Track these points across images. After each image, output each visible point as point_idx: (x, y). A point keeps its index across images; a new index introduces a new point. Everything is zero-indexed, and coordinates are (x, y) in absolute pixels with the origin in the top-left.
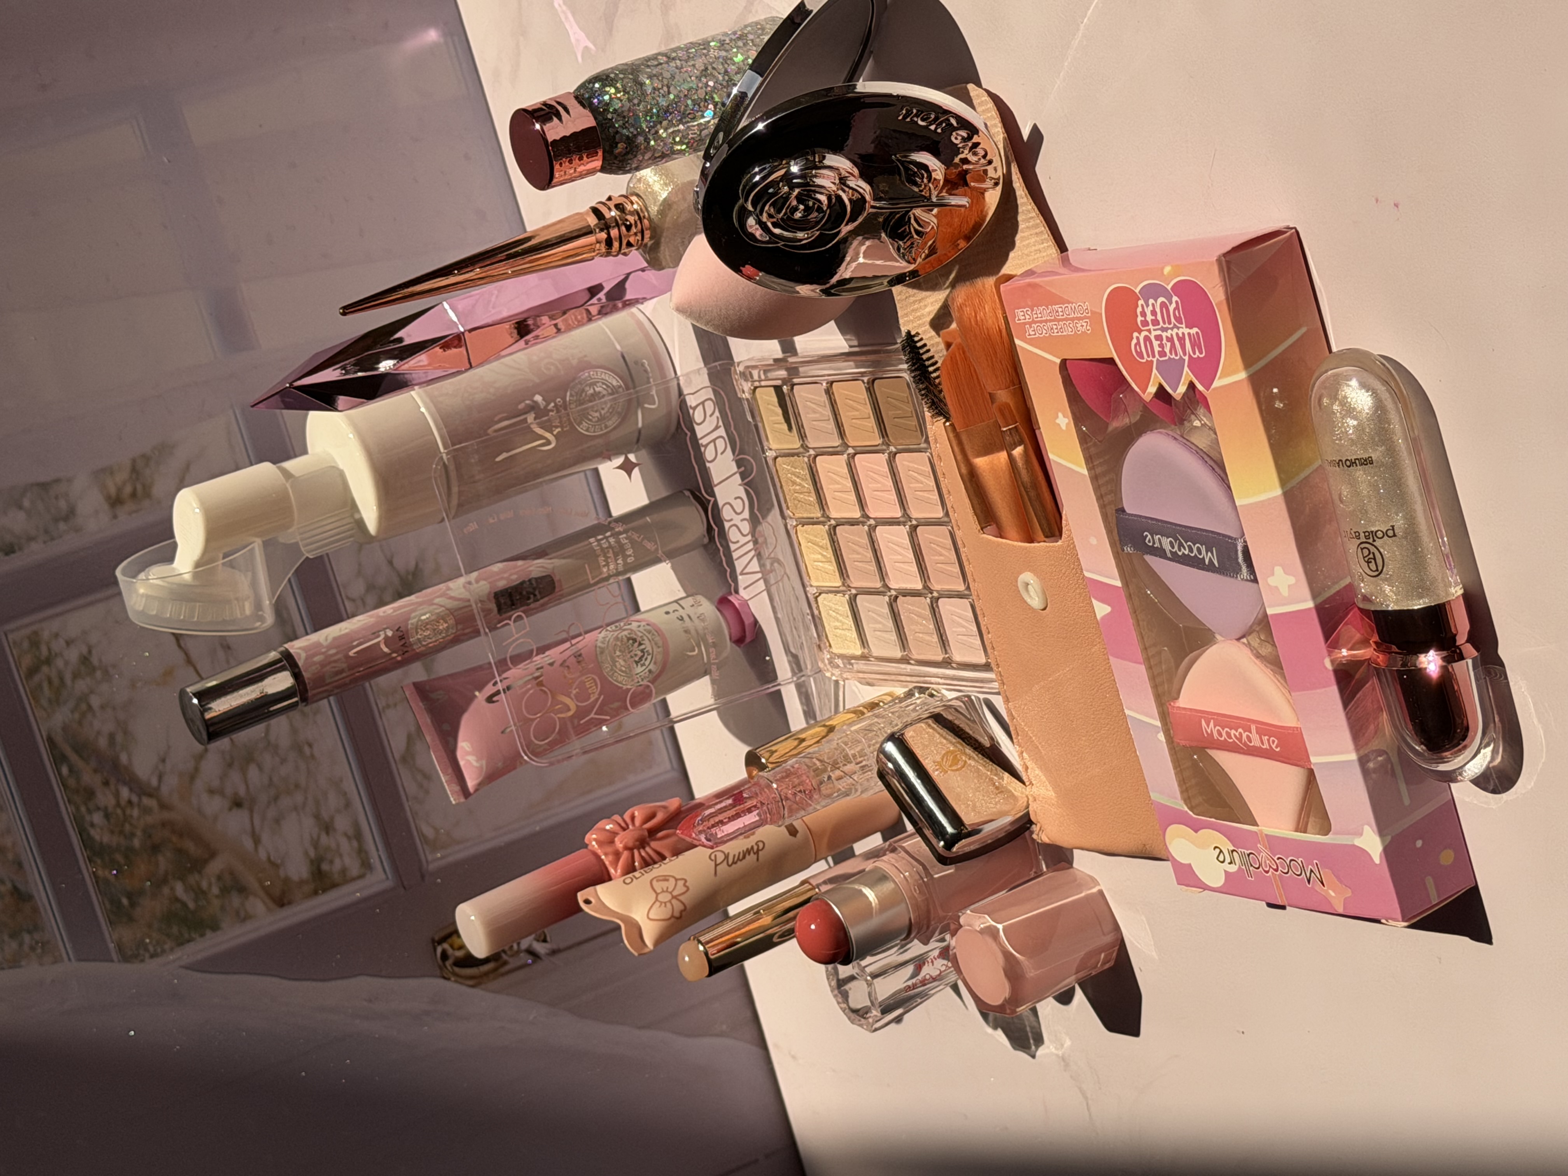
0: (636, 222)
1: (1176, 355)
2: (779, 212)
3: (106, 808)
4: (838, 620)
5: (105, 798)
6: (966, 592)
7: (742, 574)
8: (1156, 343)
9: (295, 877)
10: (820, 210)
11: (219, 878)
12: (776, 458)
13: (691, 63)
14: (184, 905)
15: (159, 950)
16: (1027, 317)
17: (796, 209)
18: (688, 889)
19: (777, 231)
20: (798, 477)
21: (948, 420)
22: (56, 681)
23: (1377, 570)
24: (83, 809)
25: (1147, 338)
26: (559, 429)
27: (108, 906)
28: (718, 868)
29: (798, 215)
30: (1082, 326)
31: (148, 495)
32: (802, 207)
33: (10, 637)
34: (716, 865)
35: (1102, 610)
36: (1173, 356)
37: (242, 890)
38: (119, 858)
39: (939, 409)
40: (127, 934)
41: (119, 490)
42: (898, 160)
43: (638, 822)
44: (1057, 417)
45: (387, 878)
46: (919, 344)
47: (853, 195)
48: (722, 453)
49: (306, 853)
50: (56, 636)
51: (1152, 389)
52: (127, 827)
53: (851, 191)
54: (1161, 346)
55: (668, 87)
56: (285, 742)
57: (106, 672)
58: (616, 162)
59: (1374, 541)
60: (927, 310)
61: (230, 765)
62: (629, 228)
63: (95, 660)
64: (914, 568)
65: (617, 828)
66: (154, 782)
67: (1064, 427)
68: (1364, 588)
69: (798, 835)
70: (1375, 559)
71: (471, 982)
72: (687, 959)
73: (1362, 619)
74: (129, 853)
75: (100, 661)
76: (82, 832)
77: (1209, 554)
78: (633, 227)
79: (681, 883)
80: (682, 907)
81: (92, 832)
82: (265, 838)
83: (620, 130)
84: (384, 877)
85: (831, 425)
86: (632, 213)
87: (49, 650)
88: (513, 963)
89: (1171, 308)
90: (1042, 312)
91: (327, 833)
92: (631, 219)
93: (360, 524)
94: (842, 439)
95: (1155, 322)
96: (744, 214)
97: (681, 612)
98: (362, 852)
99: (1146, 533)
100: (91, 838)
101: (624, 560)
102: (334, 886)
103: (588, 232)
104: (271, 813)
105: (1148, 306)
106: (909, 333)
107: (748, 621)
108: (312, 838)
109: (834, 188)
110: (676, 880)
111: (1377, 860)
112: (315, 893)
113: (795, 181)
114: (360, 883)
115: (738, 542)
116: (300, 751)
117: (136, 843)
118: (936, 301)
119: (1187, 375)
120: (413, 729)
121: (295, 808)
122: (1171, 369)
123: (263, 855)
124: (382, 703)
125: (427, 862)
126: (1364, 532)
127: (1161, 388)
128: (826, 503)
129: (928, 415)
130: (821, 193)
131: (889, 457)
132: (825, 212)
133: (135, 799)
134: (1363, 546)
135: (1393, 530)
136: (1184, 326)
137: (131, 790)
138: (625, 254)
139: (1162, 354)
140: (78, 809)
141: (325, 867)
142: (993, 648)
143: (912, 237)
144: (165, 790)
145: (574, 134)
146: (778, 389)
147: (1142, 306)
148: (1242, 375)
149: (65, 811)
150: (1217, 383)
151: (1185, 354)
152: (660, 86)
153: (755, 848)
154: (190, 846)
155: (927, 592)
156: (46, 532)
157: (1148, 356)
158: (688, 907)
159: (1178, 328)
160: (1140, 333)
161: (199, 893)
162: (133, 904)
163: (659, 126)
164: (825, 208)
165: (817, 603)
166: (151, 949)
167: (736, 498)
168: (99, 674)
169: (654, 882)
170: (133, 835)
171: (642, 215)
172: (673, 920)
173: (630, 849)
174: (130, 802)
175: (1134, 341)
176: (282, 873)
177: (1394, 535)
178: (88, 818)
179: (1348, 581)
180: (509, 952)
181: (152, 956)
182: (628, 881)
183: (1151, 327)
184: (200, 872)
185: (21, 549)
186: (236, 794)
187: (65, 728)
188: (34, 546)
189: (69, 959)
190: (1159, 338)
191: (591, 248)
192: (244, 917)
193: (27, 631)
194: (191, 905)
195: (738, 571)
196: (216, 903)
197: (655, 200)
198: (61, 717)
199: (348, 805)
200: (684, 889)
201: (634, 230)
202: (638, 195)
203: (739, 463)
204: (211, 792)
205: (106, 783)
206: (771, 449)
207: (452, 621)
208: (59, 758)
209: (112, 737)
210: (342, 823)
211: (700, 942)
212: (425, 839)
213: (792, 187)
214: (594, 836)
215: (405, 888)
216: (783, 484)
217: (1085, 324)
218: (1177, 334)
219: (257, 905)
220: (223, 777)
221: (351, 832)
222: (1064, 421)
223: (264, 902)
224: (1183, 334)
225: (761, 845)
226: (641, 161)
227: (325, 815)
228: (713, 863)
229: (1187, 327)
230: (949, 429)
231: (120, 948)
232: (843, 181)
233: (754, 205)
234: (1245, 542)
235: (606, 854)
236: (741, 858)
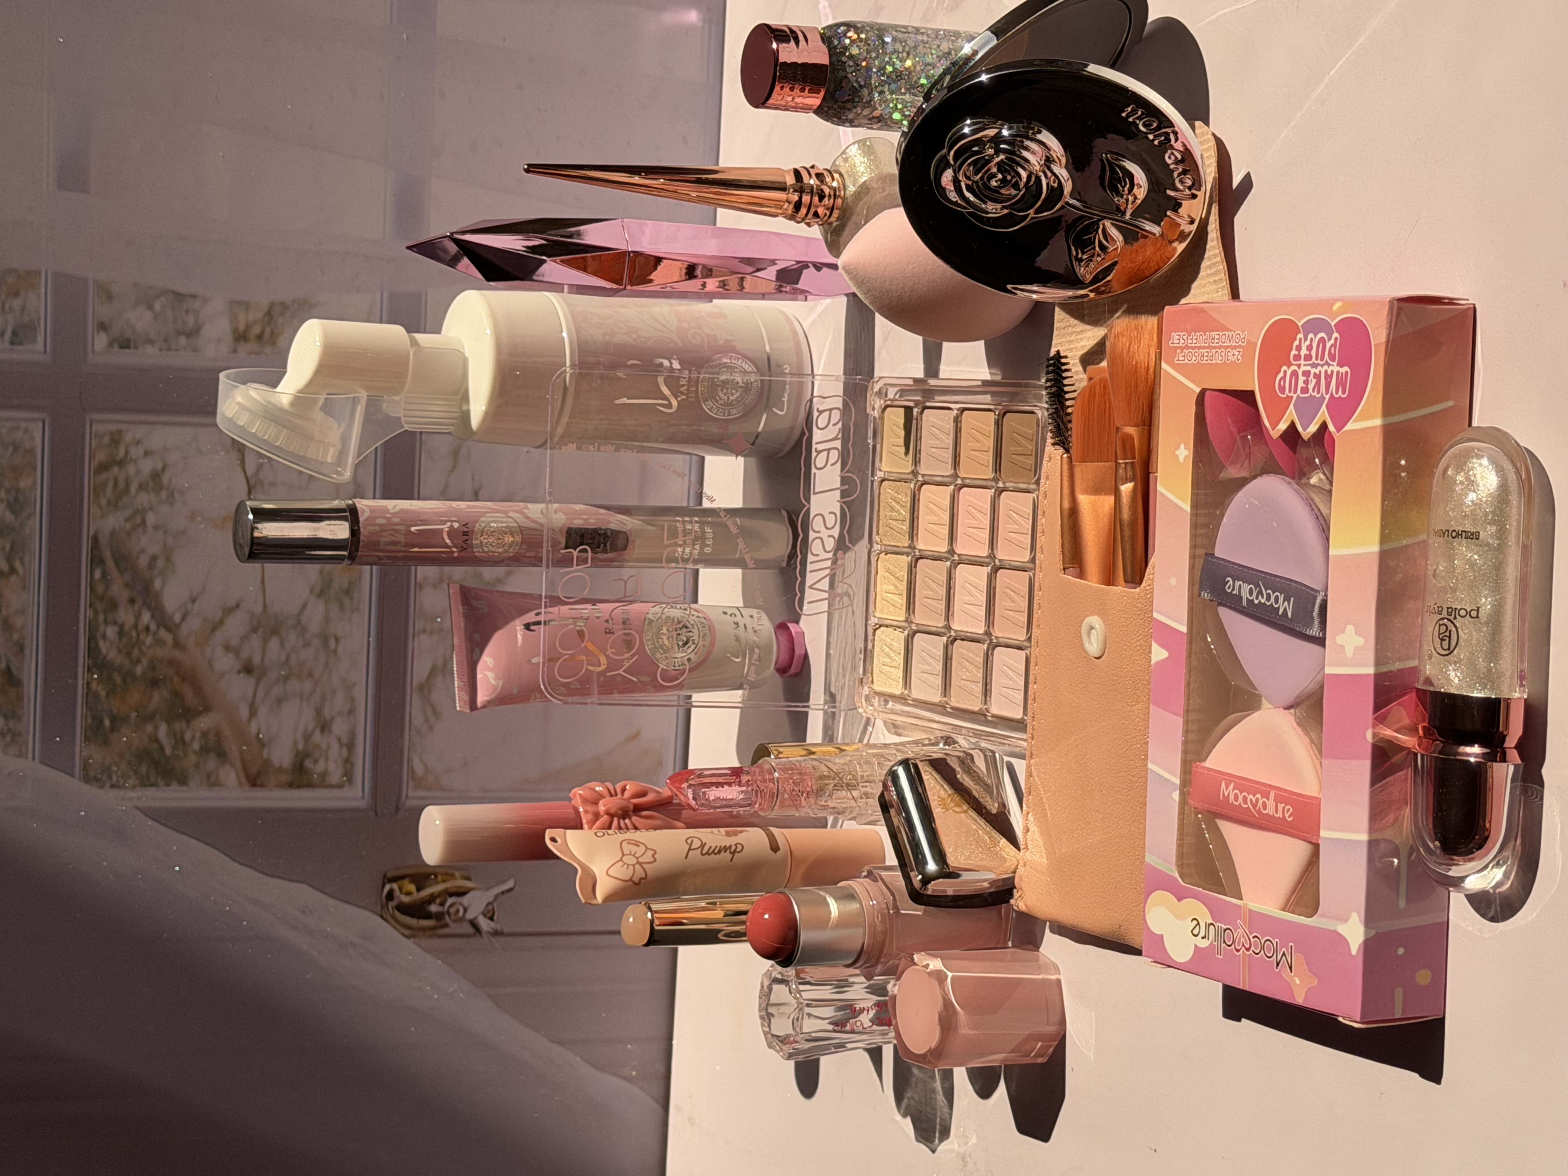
0: (830, 196)
1: (1318, 393)
2: (976, 174)
3: (122, 626)
4: (889, 656)
5: (125, 616)
6: (1026, 644)
7: (810, 587)
8: (1301, 379)
9: (277, 764)
10: (1016, 186)
11: (205, 735)
12: (883, 480)
13: (937, 42)
14: (162, 748)
15: (122, 782)
16: (1182, 341)
17: (994, 176)
18: (655, 860)
19: (968, 194)
20: (898, 503)
21: (1067, 451)
22: (121, 485)
23: (1449, 649)
24: (101, 618)
25: (1295, 374)
26: (684, 397)
27: (90, 720)
28: (691, 852)
29: (994, 183)
30: (1234, 355)
31: (273, 342)
32: (1000, 176)
33: (95, 426)
34: (690, 849)
35: (1158, 654)
36: (1315, 394)
37: (222, 755)
38: (118, 678)
39: (1062, 440)
40: (97, 755)
41: (248, 327)
42: (1107, 159)
43: (627, 794)
44: (1179, 448)
45: (363, 797)
46: (1064, 368)
47: (1054, 182)
48: (832, 465)
49: (295, 743)
50: (138, 442)
51: (1283, 426)
52: (136, 652)
53: (1053, 178)
54: (1306, 382)
55: (908, 54)
56: (314, 627)
57: (171, 495)
58: (835, 107)
59: (1455, 618)
60: (1082, 343)
61: (255, 630)
62: (822, 197)
63: (165, 480)
64: (982, 612)
65: (606, 793)
66: (177, 618)
67: (1181, 459)
68: (1429, 670)
69: (778, 853)
70: (1450, 637)
71: (406, 932)
72: (631, 920)
73: (1417, 705)
74: (129, 677)
75: (170, 481)
76: (92, 640)
77: (1286, 603)
78: (826, 198)
79: (650, 853)
80: (644, 876)
81: (101, 644)
82: (262, 712)
83: (849, 76)
84: (360, 794)
85: (948, 455)
86: (830, 187)
87: (127, 452)
88: (454, 928)
89: (1328, 345)
90: (1199, 339)
91: (322, 731)
92: (827, 191)
93: (465, 417)
94: (955, 469)
95: (1308, 357)
96: (944, 165)
97: (739, 619)
98: (348, 763)
99: (1229, 579)
100: (97, 649)
101: (702, 548)
102: (310, 785)
103: (782, 188)
104: (276, 691)
105: (1306, 340)
106: (1058, 352)
107: (798, 651)
108: (306, 731)
109: (1038, 168)
110: (647, 848)
111: (1354, 951)
112: (290, 785)
113: (1002, 146)
114: (335, 793)
115: (818, 555)
116: (325, 642)
117: (139, 670)
118: (1094, 337)
119: (1323, 414)
120: (440, 662)
121: (301, 696)
122: (1308, 407)
123: (253, 728)
124: (419, 625)
125: (407, 797)
126: (1448, 608)
127: (1293, 425)
128: (917, 534)
129: (1049, 441)
130: (1024, 169)
131: (995, 493)
132: (1020, 190)
133: (153, 627)
134: (1441, 622)
135: (1478, 611)
136: (1335, 364)
137: (153, 616)
138: (808, 225)
139: (1305, 390)
140: (96, 613)
141: (308, 763)
142: (1034, 699)
143: (1094, 248)
144: (185, 629)
145: (805, 65)
146: (908, 410)
147: (1300, 339)
148: (1378, 422)
149: (84, 613)
150: (1350, 426)
151: (1327, 393)
152: (901, 50)
153: (733, 848)
154: (188, 692)
155: (986, 637)
156: (166, 340)
157: (1290, 392)
158: (649, 877)
159: (1329, 365)
160: (1289, 368)
161: (180, 742)
162: (113, 729)
163: (887, 86)
164: (1021, 186)
165: (874, 635)
166: (114, 779)
167: (831, 513)
168: (164, 494)
169: (625, 844)
170: (138, 661)
171: (838, 193)
172: (630, 883)
173: (612, 816)
174: (147, 629)
175: (1281, 375)
176: (265, 755)
177: (1477, 617)
178: (102, 628)
179: (1414, 663)
180: (453, 917)
181: (112, 786)
182: (600, 834)
183: (1302, 362)
184: (188, 721)
185: (136, 348)
186: (250, 659)
187: (113, 534)
188: (150, 350)
189: (34, 759)
190: (1306, 374)
191: (778, 204)
192: (213, 782)
193: (113, 428)
194: (168, 751)
195: (809, 582)
196: (193, 758)
197: (855, 180)
198: (113, 521)
199: (351, 712)
200: (652, 859)
201: (826, 201)
202: (841, 175)
203: (843, 480)
204: (227, 648)
205: (132, 601)
206: (880, 470)
207: (518, 538)
208: (97, 560)
209: (154, 558)
210: (340, 727)
211: (650, 909)
212: (412, 771)
213: (998, 151)
214: (581, 792)
215: (376, 814)
216: (881, 509)
217: (1237, 353)
218: (1326, 371)
219: (230, 776)
220: (244, 638)
221: (345, 740)
222: (1184, 453)
223: (237, 775)
224: (1332, 372)
225: (739, 848)
226: (859, 115)
227: (327, 712)
228: (688, 847)
229: (1338, 365)
230: (1065, 461)
231: (86, 766)
232: (1049, 160)
233: (956, 158)
234: (1326, 595)
235: (586, 812)
236: (716, 851)
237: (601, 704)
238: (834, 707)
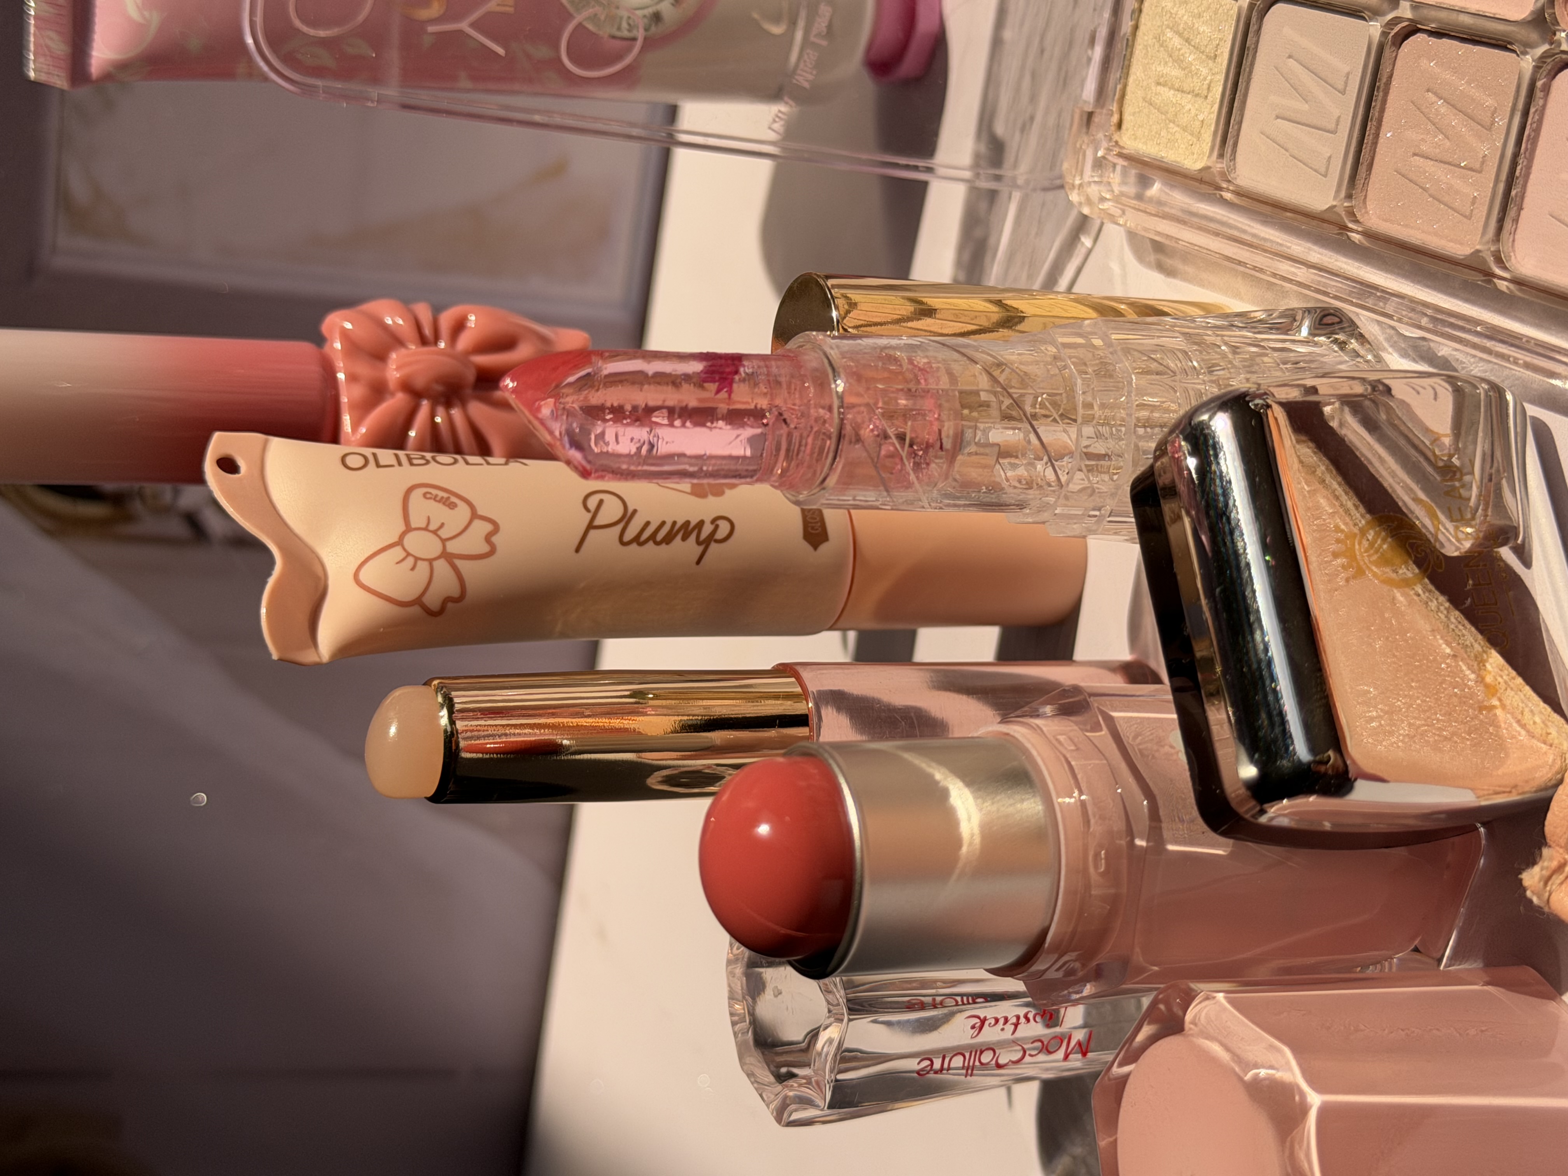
18: (493, 551)
28: (593, 533)
34: (591, 526)
43: (464, 341)
65: (409, 332)
69: (824, 548)
71: (49, 525)
72: (393, 730)
79: (481, 528)
107: (924, 25)
110: (475, 515)
125: (55, 249)
153: (707, 529)
158: (471, 595)
172: (416, 610)
173: (415, 394)
182: (355, 461)
211: (449, 703)
214: (348, 326)
225: (724, 529)
228: (588, 516)
235: (352, 378)
236: (660, 536)
237: (406, 107)
238: (998, 178)
